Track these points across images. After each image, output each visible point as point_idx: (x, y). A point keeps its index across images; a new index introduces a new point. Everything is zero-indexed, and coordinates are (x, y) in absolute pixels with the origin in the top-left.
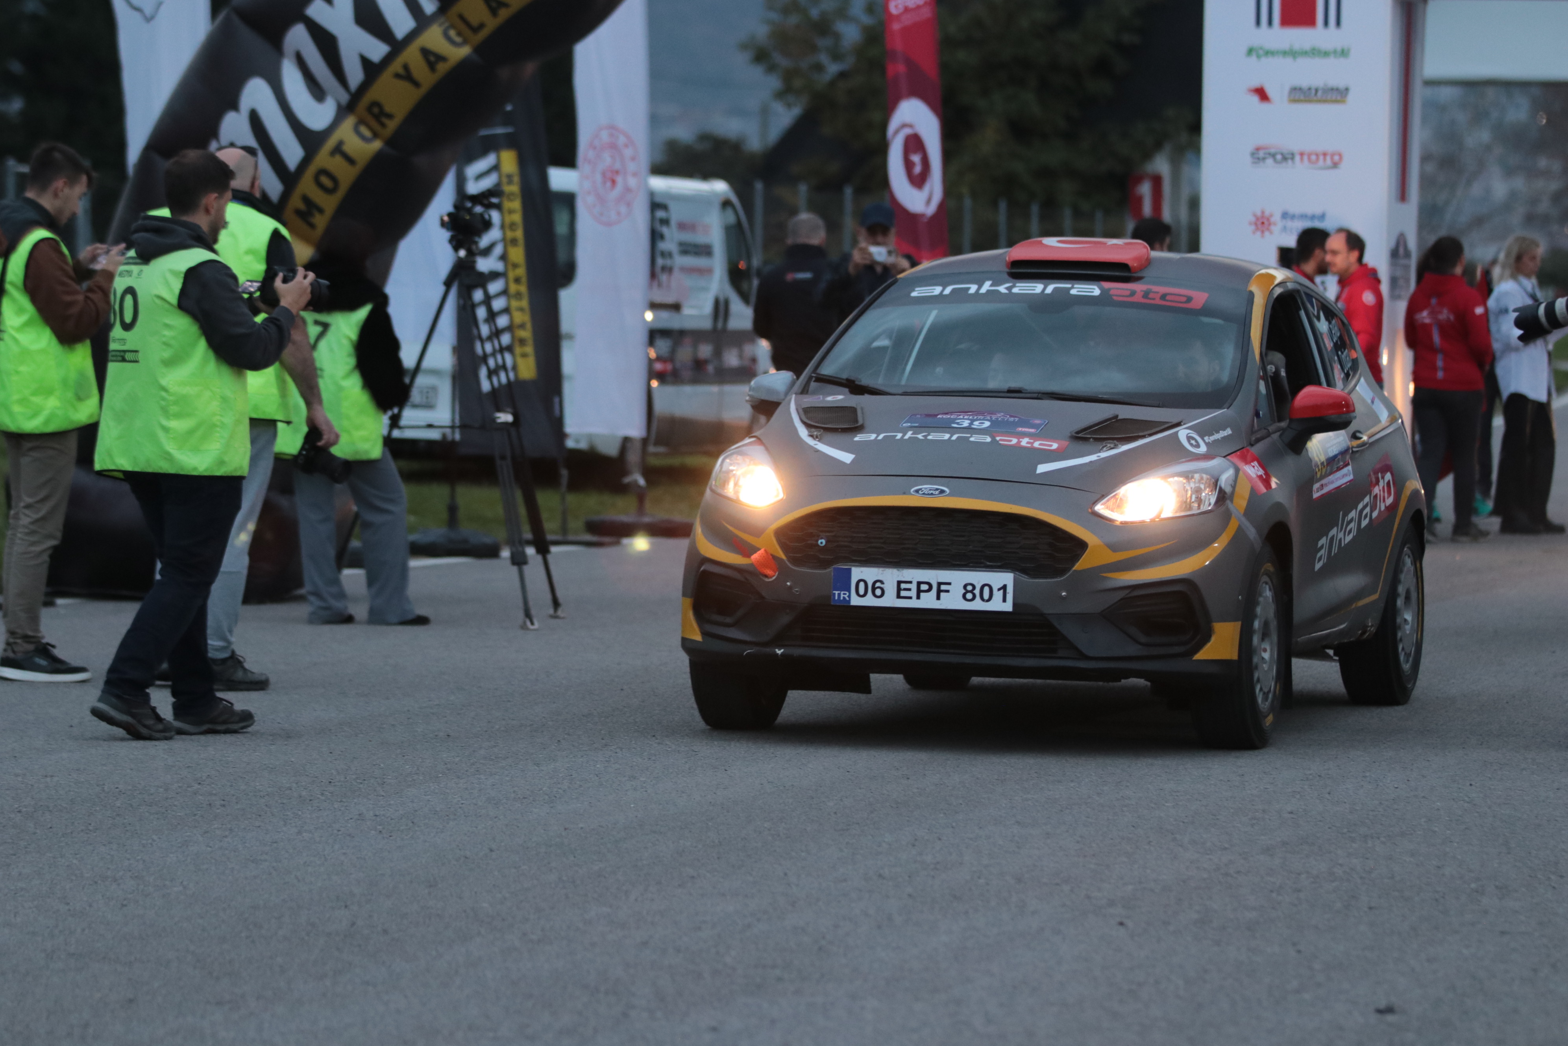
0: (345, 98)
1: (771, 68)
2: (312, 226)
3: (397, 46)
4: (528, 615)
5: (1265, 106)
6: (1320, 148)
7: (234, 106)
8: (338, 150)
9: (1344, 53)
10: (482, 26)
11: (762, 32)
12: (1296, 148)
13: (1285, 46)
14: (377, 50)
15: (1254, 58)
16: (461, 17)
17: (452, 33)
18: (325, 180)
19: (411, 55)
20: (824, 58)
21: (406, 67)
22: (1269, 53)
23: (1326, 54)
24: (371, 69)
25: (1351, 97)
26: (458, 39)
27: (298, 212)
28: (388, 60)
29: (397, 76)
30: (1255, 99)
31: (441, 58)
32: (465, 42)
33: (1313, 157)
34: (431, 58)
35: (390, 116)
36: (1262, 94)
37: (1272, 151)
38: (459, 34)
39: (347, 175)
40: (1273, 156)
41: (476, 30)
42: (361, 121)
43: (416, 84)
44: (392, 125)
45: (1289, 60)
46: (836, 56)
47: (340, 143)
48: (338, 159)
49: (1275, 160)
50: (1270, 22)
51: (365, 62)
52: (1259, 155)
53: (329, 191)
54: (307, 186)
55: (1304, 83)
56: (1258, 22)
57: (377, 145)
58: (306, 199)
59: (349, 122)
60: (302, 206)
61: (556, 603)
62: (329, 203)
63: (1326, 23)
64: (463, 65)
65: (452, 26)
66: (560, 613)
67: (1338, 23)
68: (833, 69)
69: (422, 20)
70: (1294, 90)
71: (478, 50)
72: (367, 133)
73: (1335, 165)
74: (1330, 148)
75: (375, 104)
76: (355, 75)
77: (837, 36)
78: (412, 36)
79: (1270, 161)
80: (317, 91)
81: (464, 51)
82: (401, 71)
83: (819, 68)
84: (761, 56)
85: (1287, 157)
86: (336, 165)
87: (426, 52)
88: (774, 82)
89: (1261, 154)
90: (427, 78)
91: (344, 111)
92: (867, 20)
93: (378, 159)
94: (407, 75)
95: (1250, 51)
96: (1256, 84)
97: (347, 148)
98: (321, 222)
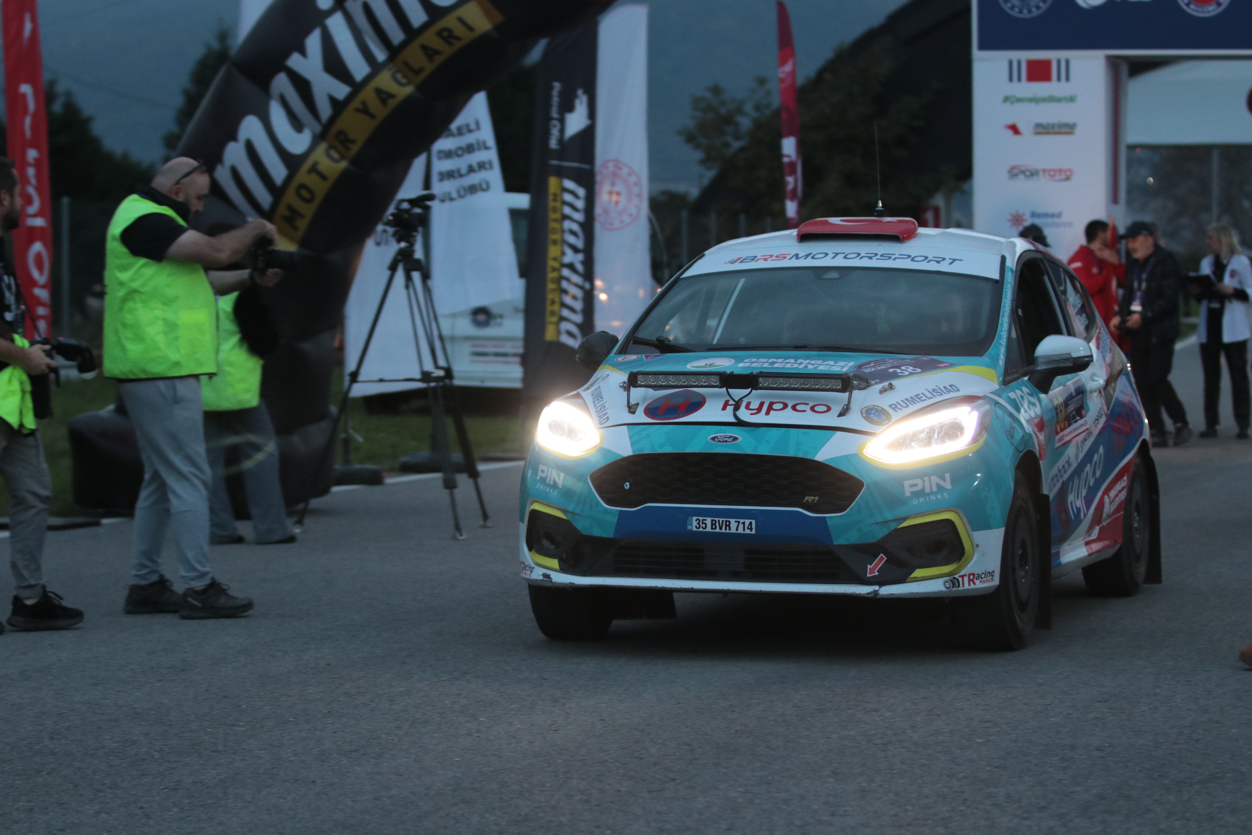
0: (318, 128)
1: (697, 146)
2: (295, 228)
3: (357, 87)
4: (458, 528)
5: (1017, 137)
6: (1056, 167)
7: (233, 137)
8: (314, 169)
9: (1072, 99)
10: (421, 70)
11: (690, 124)
12: (1040, 167)
13: (1030, 95)
14: (341, 91)
15: (1008, 104)
16: (406, 64)
17: (399, 76)
18: (304, 193)
19: (368, 94)
20: (729, 139)
21: (364, 103)
22: (1019, 100)
23: (1059, 100)
24: (338, 106)
25: (1078, 130)
26: (404, 81)
27: (285, 218)
28: (350, 98)
29: (358, 110)
30: (1010, 133)
31: (391, 96)
32: (410, 82)
33: (1052, 173)
34: (383, 96)
35: (353, 142)
36: (1014, 129)
37: (1023, 169)
38: (405, 76)
39: (321, 188)
40: (1023, 172)
41: (417, 72)
42: (331, 147)
43: (372, 116)
44: (355, 149)
45: (1033, 105)
46: (737, 138)
47: (315, 164)
48: (314, 176)
49: (1026, 176)
50: (1019, 79)
51: (333, 101)
52: (1015, 172)
53: (308, 201)
54: (290, 197)
55: (1044, 120)
56: (1011, 79)
57: (343, 164)
58: (290, 208)
59: (322, 147)
60: (287, 213)
61: (485, 516)
62: (308, 211)
63: (1059, 79)
64: (408, 101)
65: (399, 71)
66: (489, 524)
67: (1068, 79)
68: (736, 145)
69: (376, 67)
70: (1038, 126)
71: (420, 88)
72: (335, 155)
73: (1068, 178)
74: (1064, 167)
75: (341, 133)
76: (325, 111)
77: (737, 124)
78: (368, 79)
79: (1021, 177)
80: (297, 125)
81: (409, 90)
82: (360, 106)
83: (727, 145)
84: (690, 138)
85: (1033, 174)
86: (312, 181)
87: (379, 92)
88: (698, 155)
89: (1015, 171)
90: (381, 112)
91: (317, 139)
92: (754, 114)
93: (344, 176)
94: (365, 110)
95: (1006, 99)
96: (1010, 122)
97: (321, 168)
98: (302, 224)
